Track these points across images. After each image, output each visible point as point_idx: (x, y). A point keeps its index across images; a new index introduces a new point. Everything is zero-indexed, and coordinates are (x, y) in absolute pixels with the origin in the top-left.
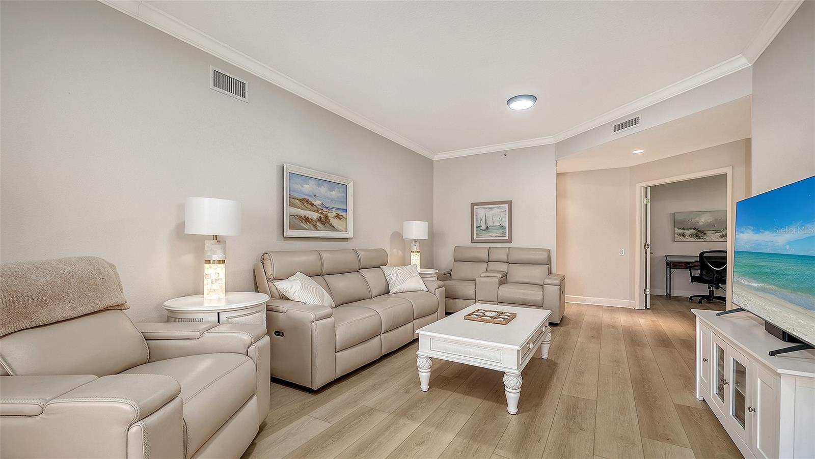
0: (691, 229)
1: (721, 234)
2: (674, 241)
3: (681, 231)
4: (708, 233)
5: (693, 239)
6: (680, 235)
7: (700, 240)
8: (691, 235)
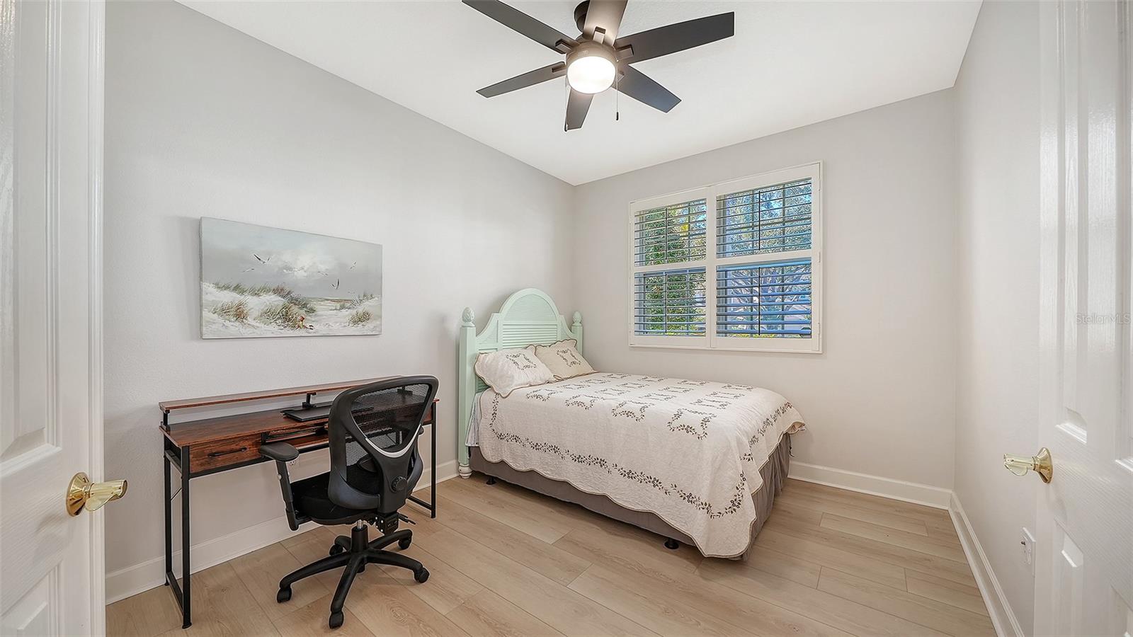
0: (266, 290)
1: (354, 312)
2: (201, 337)
3: (228, 297)
4: (323, 309)
5: (273, 329)
6: (224, 311)
7: (297, 332)
8: (268, 315)
